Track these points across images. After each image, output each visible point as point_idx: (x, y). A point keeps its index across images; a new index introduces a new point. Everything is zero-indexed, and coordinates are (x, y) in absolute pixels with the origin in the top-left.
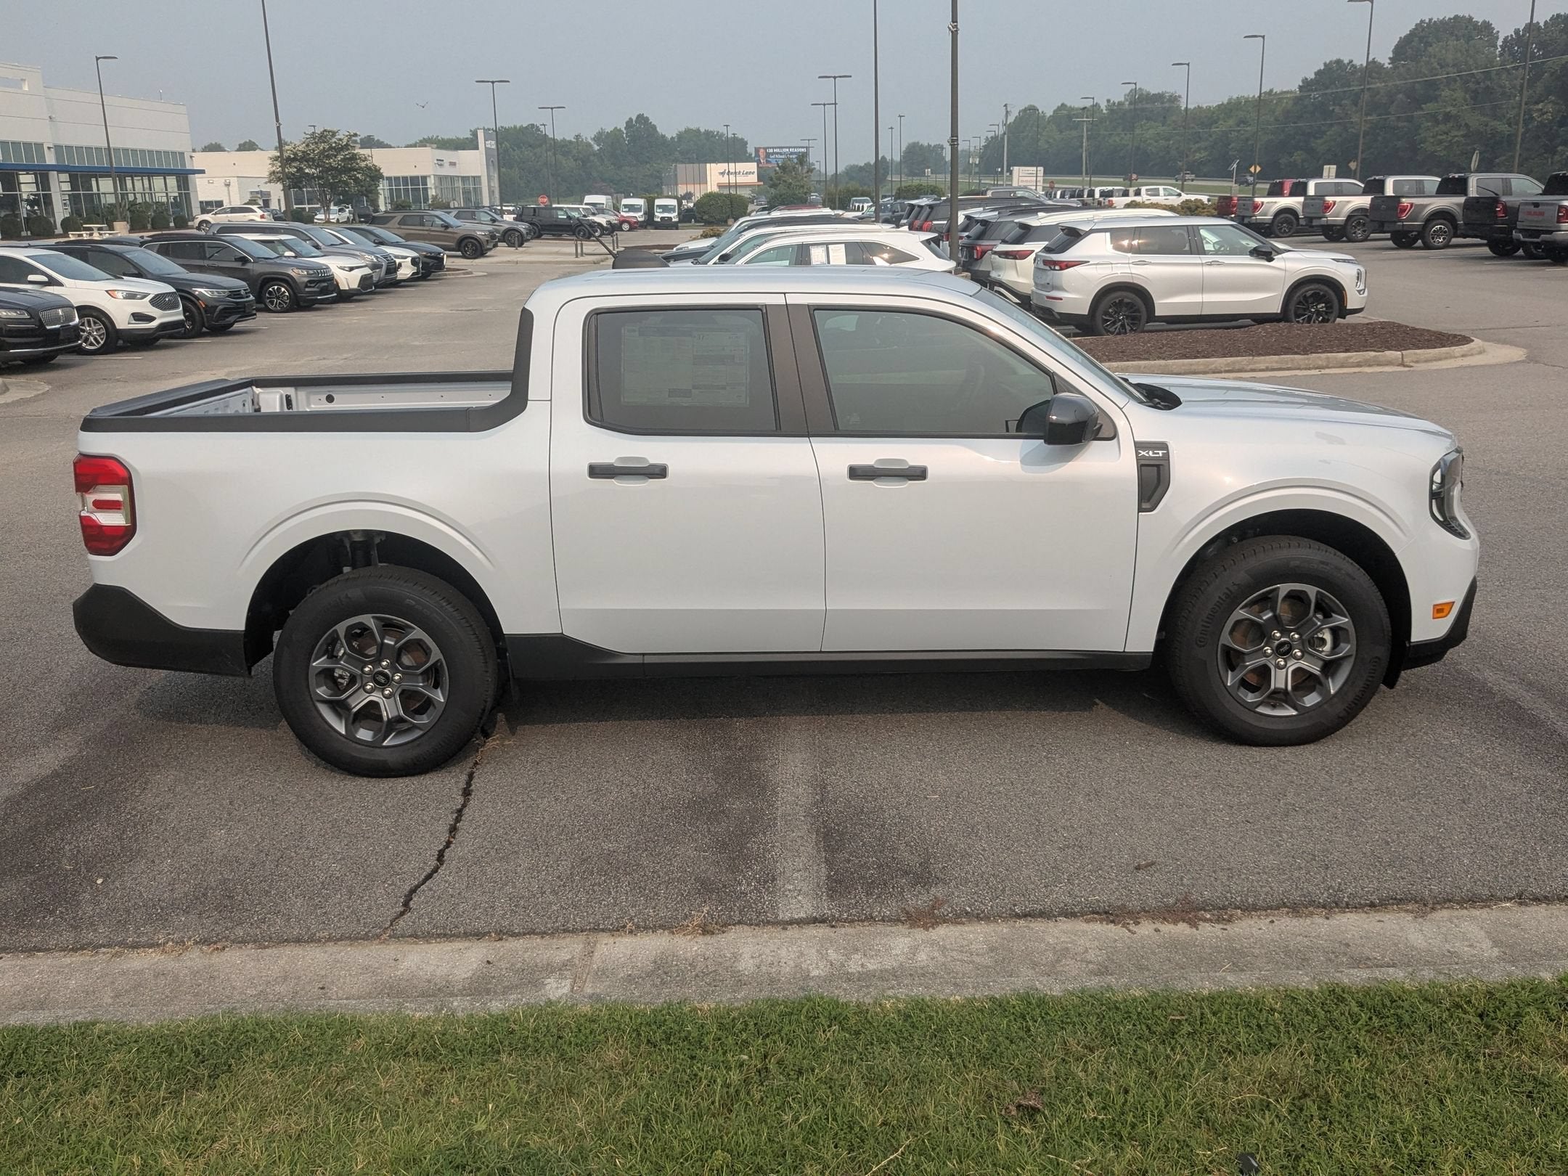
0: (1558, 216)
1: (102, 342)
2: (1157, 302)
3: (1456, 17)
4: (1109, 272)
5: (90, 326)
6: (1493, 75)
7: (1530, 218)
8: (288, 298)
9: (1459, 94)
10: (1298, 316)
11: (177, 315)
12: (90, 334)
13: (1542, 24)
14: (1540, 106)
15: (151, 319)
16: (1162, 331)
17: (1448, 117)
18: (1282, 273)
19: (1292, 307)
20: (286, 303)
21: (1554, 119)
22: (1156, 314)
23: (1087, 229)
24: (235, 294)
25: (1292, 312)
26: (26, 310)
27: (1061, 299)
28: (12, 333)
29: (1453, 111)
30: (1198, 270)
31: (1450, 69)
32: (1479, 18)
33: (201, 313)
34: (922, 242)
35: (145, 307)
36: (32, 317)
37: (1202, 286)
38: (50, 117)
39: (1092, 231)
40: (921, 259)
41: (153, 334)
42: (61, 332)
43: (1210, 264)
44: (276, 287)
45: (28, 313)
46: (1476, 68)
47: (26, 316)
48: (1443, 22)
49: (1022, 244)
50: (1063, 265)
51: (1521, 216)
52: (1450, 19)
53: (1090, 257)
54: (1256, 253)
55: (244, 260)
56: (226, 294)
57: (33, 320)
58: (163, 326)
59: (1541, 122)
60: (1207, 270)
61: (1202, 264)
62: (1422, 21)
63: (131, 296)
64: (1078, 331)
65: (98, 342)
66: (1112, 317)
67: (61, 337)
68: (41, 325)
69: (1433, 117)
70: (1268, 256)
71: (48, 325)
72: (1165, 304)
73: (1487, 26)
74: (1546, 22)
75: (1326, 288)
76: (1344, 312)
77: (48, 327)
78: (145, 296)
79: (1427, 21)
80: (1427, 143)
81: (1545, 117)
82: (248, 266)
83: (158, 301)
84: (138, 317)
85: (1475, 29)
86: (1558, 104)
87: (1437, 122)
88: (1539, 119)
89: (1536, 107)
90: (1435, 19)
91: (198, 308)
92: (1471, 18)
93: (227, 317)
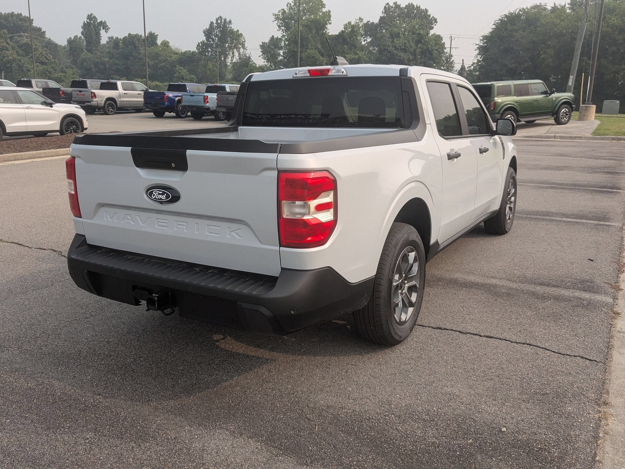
0: (92, 96)
2: (7, 126)
7: (78, 96)
10: (67, 131)
16: (8, 140)
18: (58, 112)
19: (64, 127)
22: (7, 132)
25: (64, 129)
30: (22, 111)
37: (25, 118)
43: (27, 108)
51: (73, 96)
54: (45, 103)
60: (27, 111)
61: (24, 108)
70: (51, 105)
72: (10, 127)
75: (75, 119)
76: (83, 129)
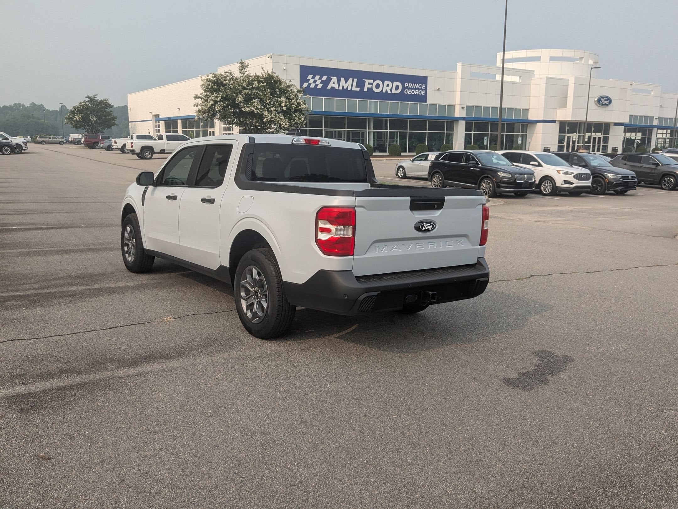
1: (550, 191)
5: (547, 184)
8: (674, 184)
11: (588, 183)
12: (547, 187)
15: (572, 183)
20: (671, 186)
24: (625, 177)
26: (510, 174)
28: (505, 182)
33: (605, 184)
35: (570, 178)
36: (512, 177)
38: (661, 106)
41: (571, 190)
42: (523, 184)
44: (668, 178)
45: (511, 175)
47: (510, 176)
55: (657, 165)
56: (620, 177)
57: (512, 178)
58: (577, 187)
63: (566, 173)
65: (549, 191)
67: (523, 186)
68: (515, 181)
71: (518, 180)
77: (517, 182)
78: (572, 173)
82: (659, 167)
83: (578, 177)
84: (566, 182)
91: (605, 182)
93: (617, 187)
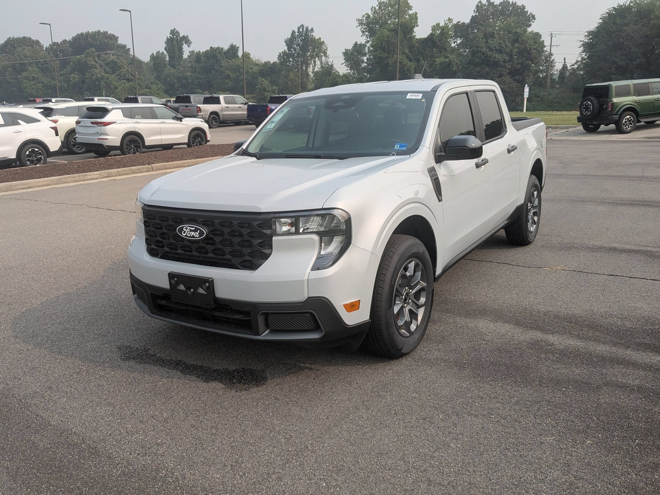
2: (145, 139)
3: (24, 37)
4: (126, 127)
6: (48, 62)
9: (36, 69)
13: (59, 43)
14: (73, 75)
17: (34, 78)
18: (186, 126)
19: (191, 140)
21: (79, 81)
22: (146, 145)
23: (111, 108)
25: (191, 142)
27: (107, 139)
29: (36, 76)
30: (158, 125)
31: (29, 58)
32: (34, 38)
34: (39, 113)
37: (160, 132)
39: (113, 109)
40: (41, 121)
43: (162, 123)
46: (40, 59)
48: (18, 38)
49: (51, 117)
50: (105, 124)
52: (21, 38)
53: (117, 120)
54: (176, 118)
59: (75, 82)
60: (161, 125)
61: (159, 123)
62: (10, 38)
64: (97, 155)
66: (129, 146)
69: (27, 78)
70: (180, 120)
72: (149, 140)
73: (37, 42)
74: (61, 42)
76: (207, 141)
79: (12, 38)
80: (27, 89)
81: (76, 80)
85: (33, 43)
86: (79, 75)
87: (30, 80)
88: (74, 81)
89: (71, 76)
90: (15, 37)
92: (30, 38)
